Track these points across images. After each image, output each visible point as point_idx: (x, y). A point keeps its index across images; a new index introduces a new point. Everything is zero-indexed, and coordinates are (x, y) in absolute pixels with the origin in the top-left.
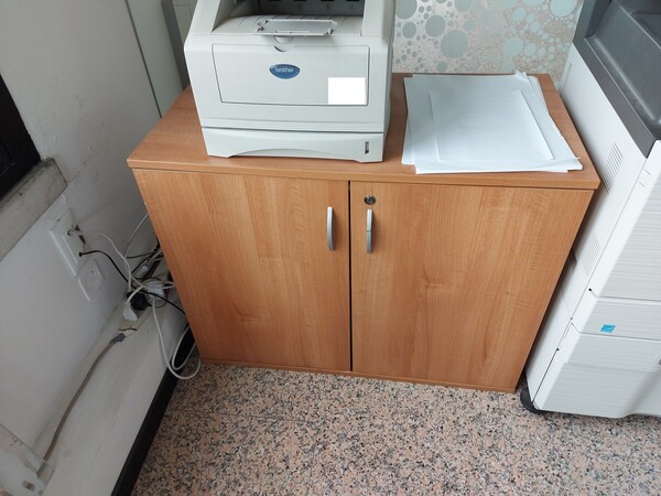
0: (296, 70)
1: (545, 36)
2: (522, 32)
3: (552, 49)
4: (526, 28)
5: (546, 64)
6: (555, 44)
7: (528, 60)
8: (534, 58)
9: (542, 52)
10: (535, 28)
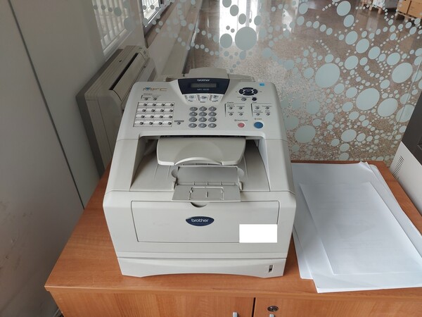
0: (211, 220)
1: (373, 129)
2: (356, 127)
3: (377, 137)
4: (359, 124)
5: (372, 146)
6: (380, 134)
7: (360, 144)
8: (364, 142)
9: (370, 139)
10: (366, 124)
